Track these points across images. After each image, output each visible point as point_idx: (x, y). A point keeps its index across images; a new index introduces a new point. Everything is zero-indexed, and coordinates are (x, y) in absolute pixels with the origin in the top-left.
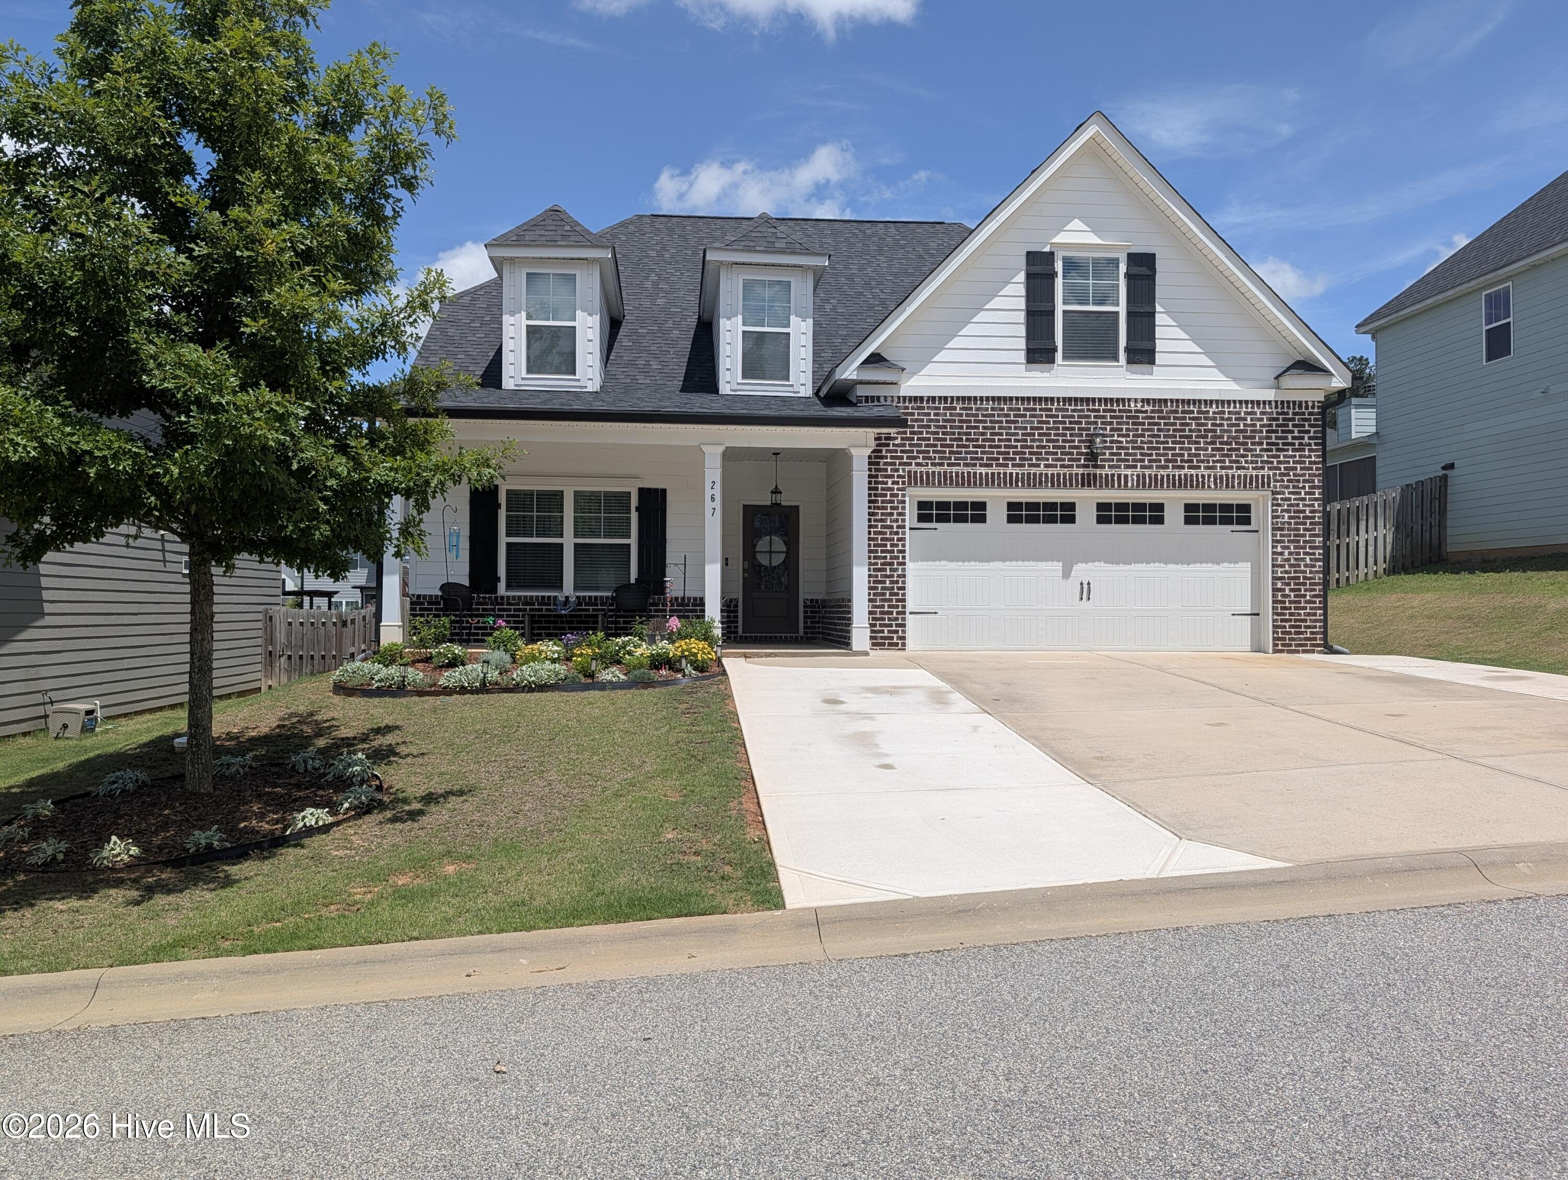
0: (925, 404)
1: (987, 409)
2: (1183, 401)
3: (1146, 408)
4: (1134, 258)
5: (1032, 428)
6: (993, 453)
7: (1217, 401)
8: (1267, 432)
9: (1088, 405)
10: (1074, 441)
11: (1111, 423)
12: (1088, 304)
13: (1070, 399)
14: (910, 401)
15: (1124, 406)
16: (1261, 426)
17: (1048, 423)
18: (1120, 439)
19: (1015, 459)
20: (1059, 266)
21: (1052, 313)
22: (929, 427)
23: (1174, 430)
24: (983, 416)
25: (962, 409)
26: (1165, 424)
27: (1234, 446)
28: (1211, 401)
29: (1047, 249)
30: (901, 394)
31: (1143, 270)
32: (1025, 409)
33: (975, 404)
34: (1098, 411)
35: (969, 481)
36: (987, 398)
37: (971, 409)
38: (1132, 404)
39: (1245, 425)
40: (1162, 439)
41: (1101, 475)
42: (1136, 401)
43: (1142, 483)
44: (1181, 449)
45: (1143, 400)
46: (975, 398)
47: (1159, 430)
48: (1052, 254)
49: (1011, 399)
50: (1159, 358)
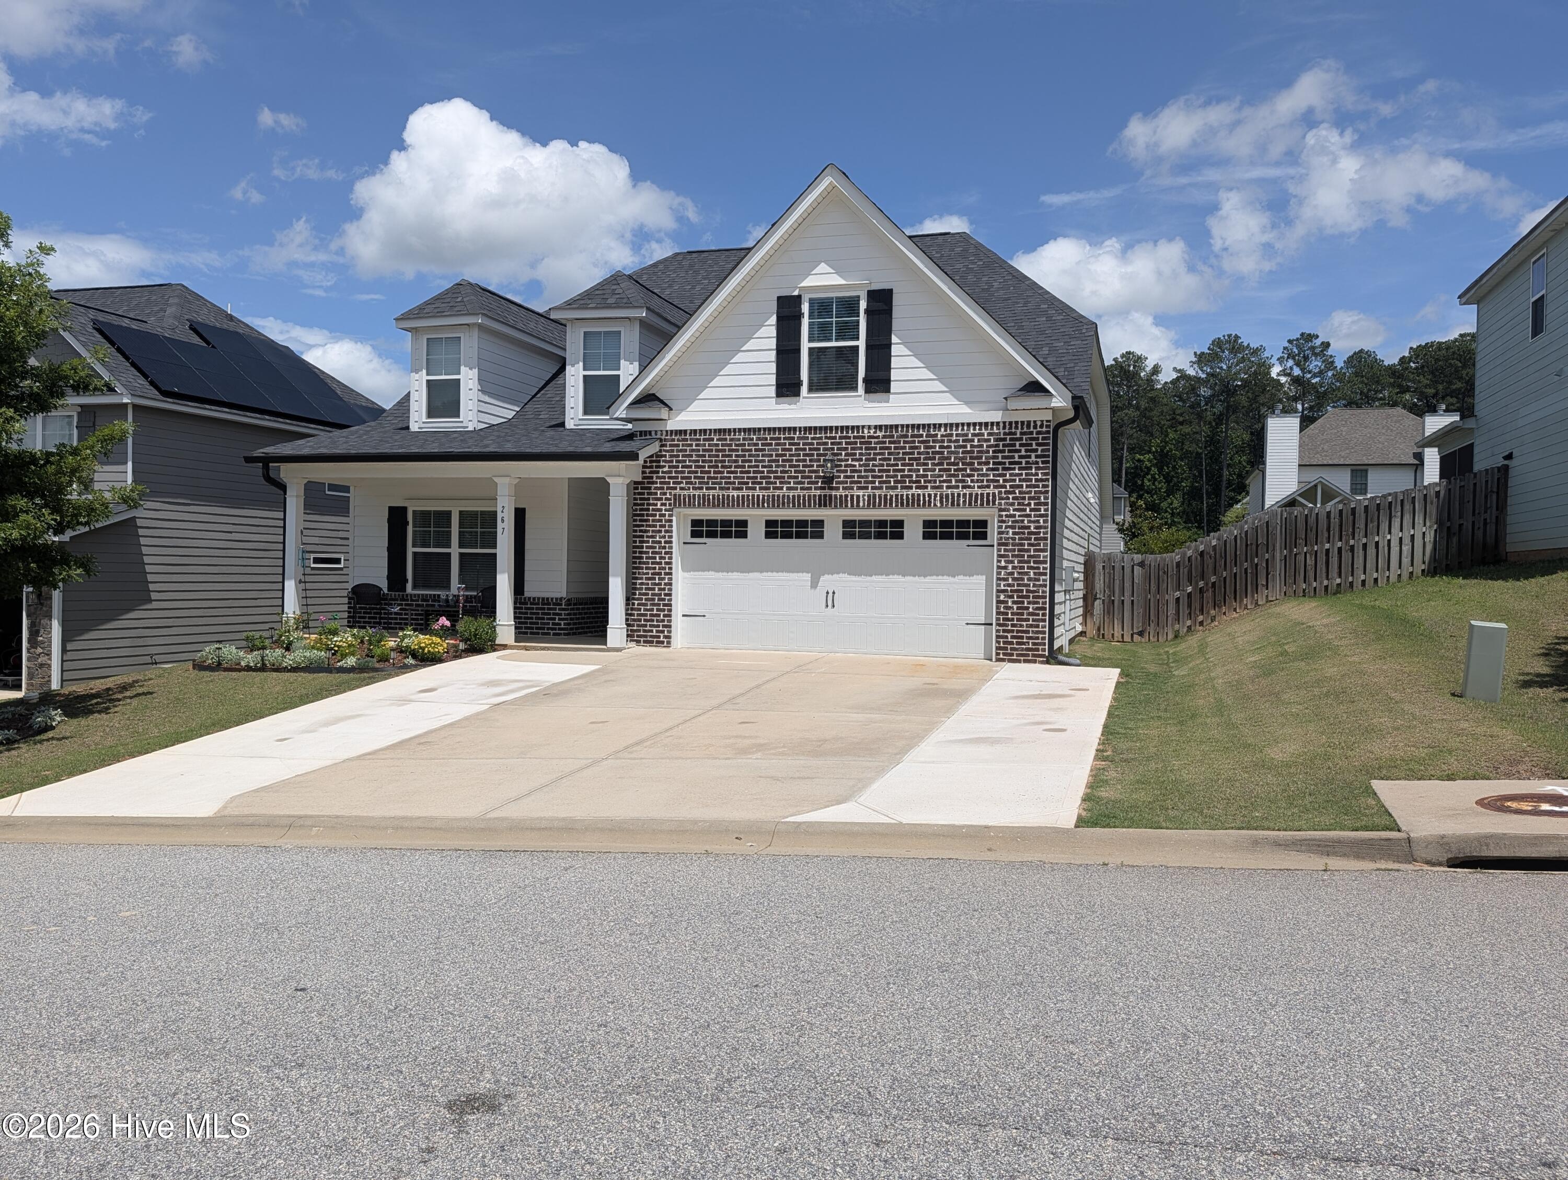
0: (688, 437)
1: (739, 440)
2: (913, 426)
3: (879, 433)
4: (873, 295)
5: (777, 455)
6: (743, 478)
7: (946, 425)
8: (994, 452)
9: (826, 433)
10: (813, 466)
11: (846, 449)
12: (830, 340)
13: (810, 428)
14: (676, 435)
15: (858, 432)
16: (987, 446)
17: (791, 450)
18: (854, 463)
19: (761, 483)
20: (805, 308)
21: (798, 351)
22: (691, 456)
23: (904, 454)
24: (736, 445)
25: (718, 440)
26: (896, 448)
27: (961, 466)
28: (940, 425)
29: (796, 293)
30: (668, 428)
31: (880, 306)
32: (772, 439)
33: (729, 435)
34: (835, 438)
35: (723, 502)
36: (740, 430)
37: (726, 439)
38: (866, 431)
39: (972, 446)
40: (892, 462)
41: (836, 496)
42: (869, 427)
43: (872, 503)
44: (910, 470)
45: (876, 427)
46: (730, 430)
47: (889, 454)
48: (799, 297)
49: (759, 429)
50: (894, 387)
